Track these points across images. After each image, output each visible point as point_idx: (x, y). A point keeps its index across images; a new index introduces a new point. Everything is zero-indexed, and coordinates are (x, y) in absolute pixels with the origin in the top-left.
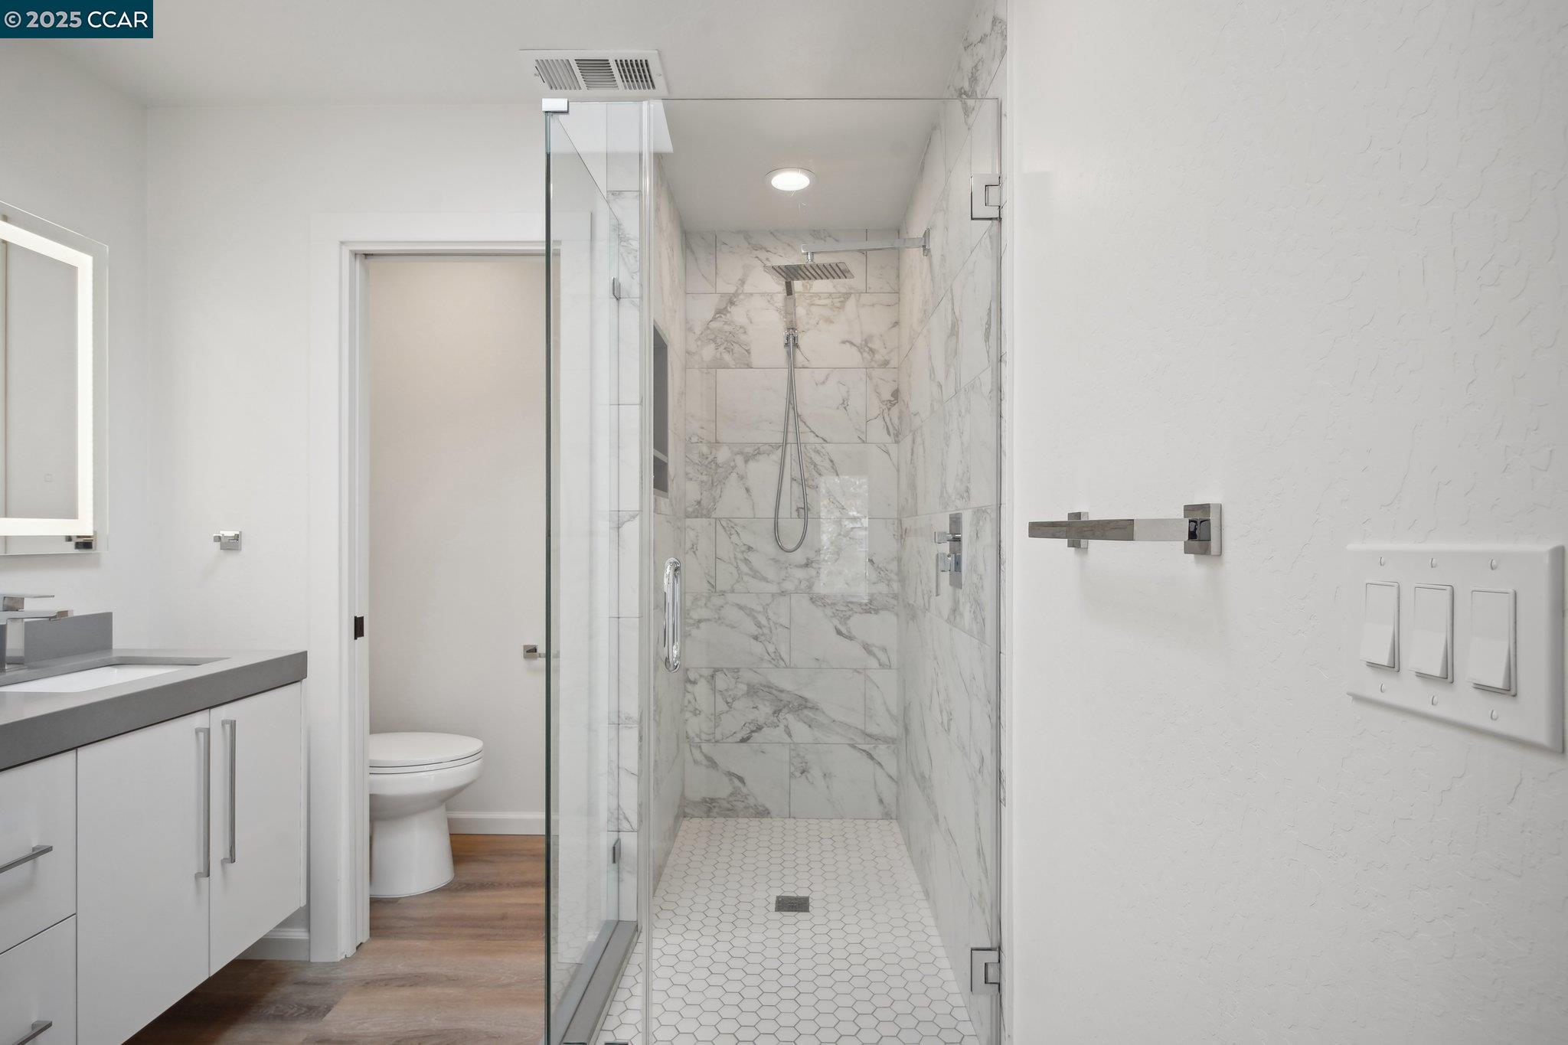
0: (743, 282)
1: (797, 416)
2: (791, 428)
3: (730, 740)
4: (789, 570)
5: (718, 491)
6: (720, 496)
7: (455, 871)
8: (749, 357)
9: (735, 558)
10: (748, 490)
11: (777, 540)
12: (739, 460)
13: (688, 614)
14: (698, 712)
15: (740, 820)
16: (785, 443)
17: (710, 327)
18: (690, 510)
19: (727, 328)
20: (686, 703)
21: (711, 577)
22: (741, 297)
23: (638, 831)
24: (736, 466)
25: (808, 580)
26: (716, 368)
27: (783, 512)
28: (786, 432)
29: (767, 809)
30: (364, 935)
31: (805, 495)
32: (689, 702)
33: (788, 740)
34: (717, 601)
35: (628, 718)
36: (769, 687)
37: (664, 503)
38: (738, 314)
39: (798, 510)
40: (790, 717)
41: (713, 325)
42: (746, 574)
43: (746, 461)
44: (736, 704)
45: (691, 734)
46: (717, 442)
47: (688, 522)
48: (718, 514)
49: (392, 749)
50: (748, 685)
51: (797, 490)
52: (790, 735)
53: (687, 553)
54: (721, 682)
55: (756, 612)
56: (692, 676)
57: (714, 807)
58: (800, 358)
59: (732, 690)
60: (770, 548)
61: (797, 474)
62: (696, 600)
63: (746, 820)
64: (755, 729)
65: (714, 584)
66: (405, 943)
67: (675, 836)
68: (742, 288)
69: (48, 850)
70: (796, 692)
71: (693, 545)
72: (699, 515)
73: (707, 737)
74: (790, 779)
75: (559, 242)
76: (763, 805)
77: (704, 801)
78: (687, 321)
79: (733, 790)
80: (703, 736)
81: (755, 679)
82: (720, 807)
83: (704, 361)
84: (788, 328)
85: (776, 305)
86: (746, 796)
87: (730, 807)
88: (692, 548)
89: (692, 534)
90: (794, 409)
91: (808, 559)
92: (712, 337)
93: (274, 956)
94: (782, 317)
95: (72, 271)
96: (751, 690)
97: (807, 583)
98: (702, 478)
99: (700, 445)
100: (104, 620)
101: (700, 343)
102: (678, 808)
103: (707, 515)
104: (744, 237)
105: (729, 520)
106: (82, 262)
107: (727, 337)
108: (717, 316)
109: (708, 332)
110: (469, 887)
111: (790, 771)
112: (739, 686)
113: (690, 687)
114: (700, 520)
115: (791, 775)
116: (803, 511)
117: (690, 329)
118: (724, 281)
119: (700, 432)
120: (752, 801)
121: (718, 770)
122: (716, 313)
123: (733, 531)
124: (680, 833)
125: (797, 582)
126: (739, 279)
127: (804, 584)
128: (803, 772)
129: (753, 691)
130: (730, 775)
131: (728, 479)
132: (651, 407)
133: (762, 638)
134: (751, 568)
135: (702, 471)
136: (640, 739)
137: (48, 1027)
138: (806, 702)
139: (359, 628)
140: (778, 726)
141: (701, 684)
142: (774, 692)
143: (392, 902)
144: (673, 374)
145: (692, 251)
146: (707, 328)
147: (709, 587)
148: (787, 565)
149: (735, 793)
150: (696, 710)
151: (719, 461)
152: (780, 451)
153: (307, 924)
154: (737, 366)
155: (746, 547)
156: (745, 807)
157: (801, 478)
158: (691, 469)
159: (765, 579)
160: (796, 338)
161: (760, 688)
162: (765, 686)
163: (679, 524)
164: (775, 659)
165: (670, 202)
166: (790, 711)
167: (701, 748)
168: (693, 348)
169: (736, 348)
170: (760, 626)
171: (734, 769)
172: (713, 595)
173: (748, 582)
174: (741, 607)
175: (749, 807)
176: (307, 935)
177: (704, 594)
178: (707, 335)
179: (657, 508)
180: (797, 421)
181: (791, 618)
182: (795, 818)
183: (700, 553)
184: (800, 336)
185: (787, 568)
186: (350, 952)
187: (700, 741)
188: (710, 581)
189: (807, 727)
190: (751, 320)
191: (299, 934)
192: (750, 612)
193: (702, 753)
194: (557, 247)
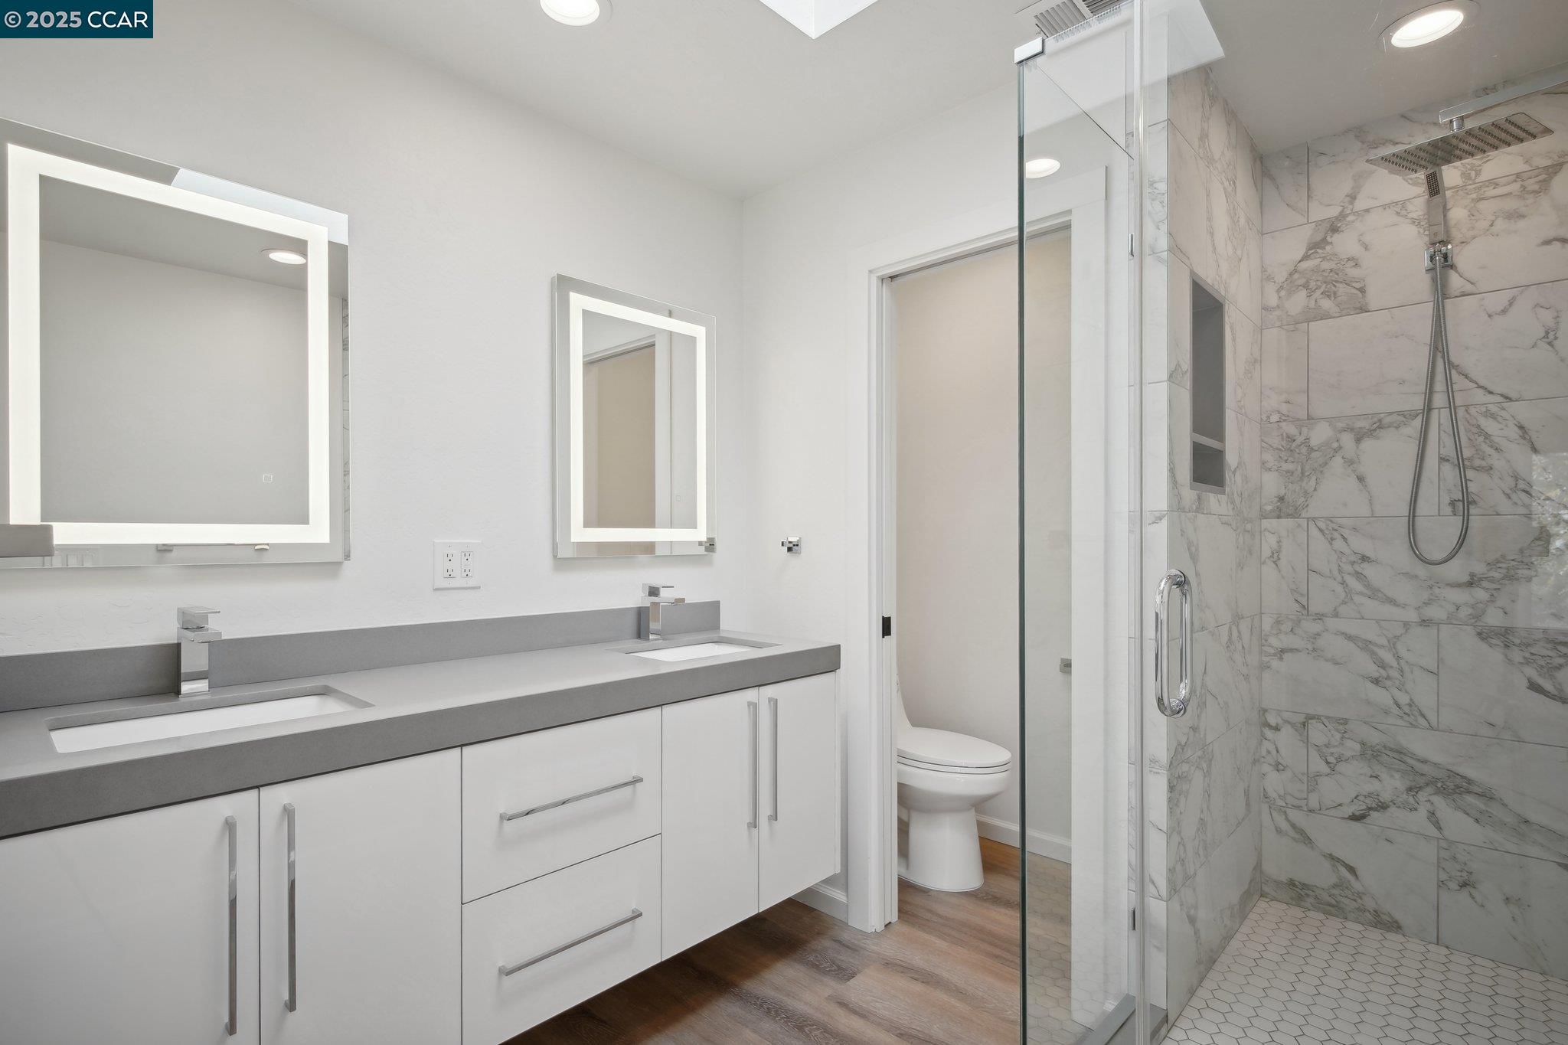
0: (1352, 198)
1: (1450, 365)
2: (1440, 386)
3: (1332, 812)
4: (1437, 591)
5: (1313, 482)
6: (1315, 490)
7: (985, 878)
8: (1364, 297)
9: (1340, 571)
10: (1361, 479)
11: (1414, 546)
12: (1347, 439)
13: (1266, 641)
14: (1281, 767)
15: (1350, 924)
16: (1429, 408)
17: (1299, 268)
18: (1269, 508)
19: (1326, 265)
20: (1264, 753)
21: (1302, 595)
22: (1351, 218)
23: (1167, 901)
24: (1340, 448)
25: (1473, 607)
26: (1308, 321)
27: (1424, 508)
28: (1430, 392)
29: (1396, 922)
30: (893, 916)
31: (1464, 482)
32: (1269, 752)
33: (1435, 832)
34: (1310, 626)
35: (1154, 761)
36: (1400, 752)
37: (1214, 501)
38: (1345, 244)
39: (1453, 503)
40: (1439, 802)
41: (1305, 265)
42: (1361, 594)
43: (1358, 440)
44: (1342, 767)
45: (1272, 794)
46: (1309, 418)
47: (1265, 523)
48: (1312, 512)
49: (929, 745)
50: (1363, 744)
51: (1450, 473)
52: (1439, 829)
53: (1264, 563)
54: (1317, 734)
55: (1377, 645)
56: (1272, 720)
57: (1308, 895)
58: (1455, 281)
59: (1334, 746)
60: (1402, 557)
61: (1449, 450)
62: (1278, 622)
63: (1360, 927)
64: (1374, 805)
65: (1305, 604)
66: (927, 937)
67: (1244, 917)
68: (1351, 206)
69: (641, 780)
70: (1449, 767)
71: (1273, 554)
72: (1282, 514)
73: (1297, 803)
74: (1438, 889)
75: (1069, 212)
76: (1390, 915)
77: (1292, 883)
78: (1263, 269)
79: (1338, 881)
80: (1289, 799)
81: (1375, 738)
82: (1316, 898)
83: (1289, 315)
84: (1434, 244)
85: (1411, 215)
86: (1360, 895)
87: (1334, 902)
88: (1272, 556)
89: (1271, 540)
90: (1443, 357)
91: (1472, 575)
92: (1302, 281)
93: (822, 908)
94: (1421, 230)
95: (692, 340)
96: (1368, 752)
97: (1470, 611)
98: (1286, 466)
99: (1283, 424)
100: (715, 606)
101: (1283, 293)
102: (1251, 881)
103: (1295, 514)
104: (1356, 136)
105: (1331, 521)
106: (699, 332)
107: (1326, 277)
108: (1311, 252)
109: (1296, 276)
110: (996, 900)
111: (1438, 877)
112: (1349, 743)
113: (1269, 733)
114: (1284, 521)
115: (1441, 884)
116: (1460, 504)
117: (1267, 277)
118: (1321, 204)
119: (1284, 408)
120: (1370, 904)
121: (1312, 847)
122: (1309, 249)
123: (1336, 535)
124: (1252, 916)
125: (1452, 609)
126: (1346, 196)
127: (1465, 612)
128: (1464, 885)
129: (1371, 754)
130: (1332, 857)
131: (1327, 466)
132: (1188, 382)
133: (1388, 683)
134: (1368, 586)
135: (1286, 458)
136: (1171, 788)
137: (641, 915)
138: (1469, 784)
139: (886, 627)
140: (1416, 809)
141: (1287, 732)
142: (1409, 761)
143: (924, 891)
144: (1234, 339)
145: (1273, 179)
146: (1296, 271)
147: (1297, 607)
148: (1431, 583)
149: (1340, 885)
150: (1278, 763)
151: (1314, 442)
152: (1417, 423)
153: (846, 888)
154: (1344, 312)
155: (1359, 556)
156: (1359, 909)
157: (1458, 456)
158: (1269, 457)
159: (1392, 602)
160: (1450, 255)
161: (1383, 750)
162: (1391, 750)
163: (1249, 527)
164: (1411, 713)
165: (1229, 125)
166: (1438, 792)
167: (1285, 812)
168: (1273, 301)
169: (1342, 289)
170: (1383, 665)
171: (1339, 853)
172: (1304, 619)
173: (1362, 604)
174: (1349, 638)
175: (1364, 911)
176: (845, 898)
177: (1290, 617)
178: (1294, 280)
179: (1200, 507)
180: (1450, 373)
181: (1440, 661)
182: (1447, 947)
183: (1283, 563)
184: (1456, 250)
185: (1431, 588)
186: (880, 928)
187: (1284, 805)
188: (1299, 599)
189: (1471, 821)
190: (1366, 248)
191: (839, 895)
192: (1366, 646)
193: (1287, 819)
194: (1067, 219)
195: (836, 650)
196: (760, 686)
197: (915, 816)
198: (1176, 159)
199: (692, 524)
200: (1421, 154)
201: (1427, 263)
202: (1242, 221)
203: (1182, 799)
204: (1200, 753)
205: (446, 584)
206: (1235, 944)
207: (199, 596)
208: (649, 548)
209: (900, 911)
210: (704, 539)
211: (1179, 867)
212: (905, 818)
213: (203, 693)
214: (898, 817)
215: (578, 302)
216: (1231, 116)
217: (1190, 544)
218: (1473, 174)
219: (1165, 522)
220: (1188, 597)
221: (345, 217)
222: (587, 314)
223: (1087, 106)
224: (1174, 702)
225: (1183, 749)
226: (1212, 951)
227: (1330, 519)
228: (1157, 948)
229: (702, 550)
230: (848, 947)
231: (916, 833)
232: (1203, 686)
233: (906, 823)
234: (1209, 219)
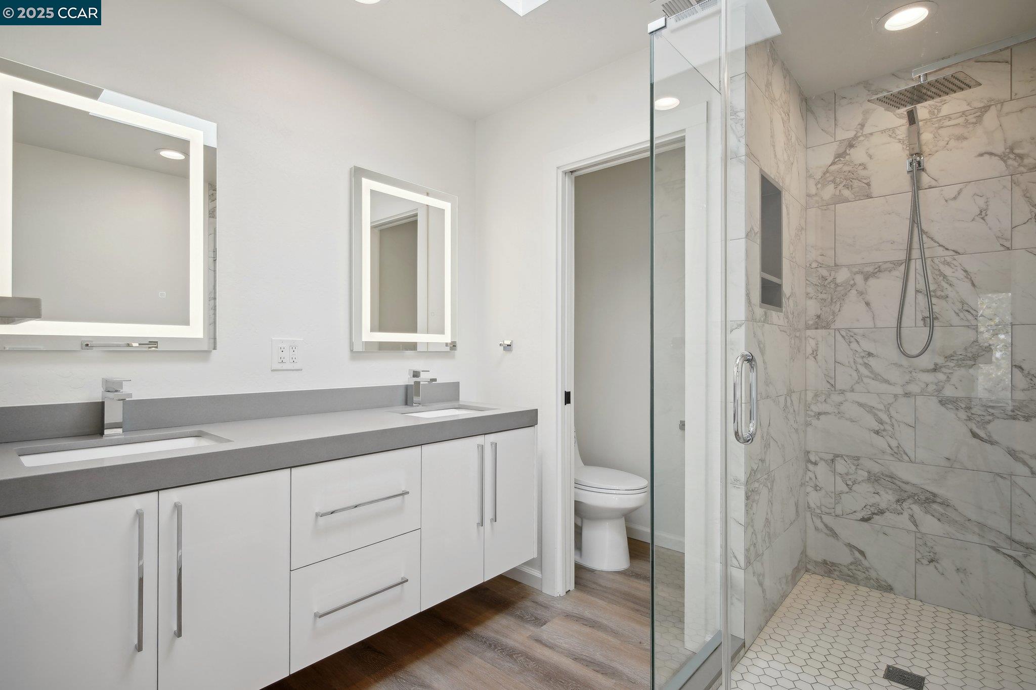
0: (862, 126)
1: (922, 232)
2: (916, 245)
3: (851, 516)
4: (914, 374)
5: (838, 306)
6: (839, 311)
7: (630, 563)
8: (869, 188)
9: (855, 363)
10: (867, 304)
11: (900, 346)
12: (859, 279)
13: (809, 407)
14: (818, 488)
15: (860, 588)
16: (909, 259)
17: (829, 170)
18: (811, 322)
19: (846, 168)
20: (808, 479)
21: (831, 378)
22: (861, 138)
23: (745, 570)
24: (855, 284)
25: (936, 384)
26: (835, 204)
27: (906, 322)
28: (910, 249)
29: (890, 586)
30: (572, 586)
31: (930, 305)
32: (811, 479)
33: (913, 528)
34: (836, 398)
35: (736, 480)
36: (892, 477)
37: (775, 316)
38: (858, 155)
39: (924, 319)
40: (916, 508)
41: (833, 168)
42: (867, 377)
43: (866, 279)
44: (855, 488)
45: (812, 505)
46: (836, 265)
47: (809, 333)
48: (838, 325)
50: (869, 472)
51: (922, 300)
52: (916, 526)
53: (808, 358)
54: (841, 466)
55: (877, 409)
56: (813, 458)
57: (835, 570)
58: (925, 179)
59: (851, 474)
60: (892, 353)
61: (922, 285)
62: (816, 395)
63: (868, 590)
64: (876, 512)
65: (833, 383)
66: (593, 599)
67: (794, 584)
68: (861, 131)
69: (408, 493)
70: (923, 486)
71: (813, 351)
72: (819, 327)
73: (828, 511)
74: (915, 564)
75: (684, 130)
76: (885, 581)
77: (825, 562)
78: (807, 170)
79: (854, 560)
80: (823, 509)
81: (876, 469)
82: (840, 571)
83: (823, 200)
84: (912, 155)
85: (898, 137)
86: (867, 569)
87: (851, 574)
88: (813, 354)
89: (812, 343)
90: (918, 226)
91: (936, 364)
92: (832, 178)
93: (525, 582)
94: (905, 147)
95: (442, 211)
96: (872, 478)
97: (935, 387)
98: (821, 296)
99: (819, 269)
100: (456, 385)
101: (819, 186)
102: (799, 562)
103: (827, 327)
104: (864, 87)
105: (849, 331)
106: (446, 206)
107: (846, 176)
108: (837, 160)
109: (828, 175)
110: (638, 576)
111: (915, 557)
112: (860, 472)
113: (811, 467)
114: (819, 331)
115: (918, 561)
116: (928, 320)
117: (810, 176)
118: (843, 129)
119: (820, 259)
120: (873, 575)
121: (838, 539)
122: (836, 158)
123: (852, 339)
124: (800, 583)
125: (923, 386)
126: (859, 124)
127: (931, 388)
128: (931, 561)
129: (874, 479)
130: (851, 546)
131: (847, 296)
132: (758, 240)
133: (884, 433)
134: (872, 372)
135: (821, 291)
136: (747, 498)
137: (407, 581)
138: (934, 497)
139: (567, 398)
140: (902, 514)
141: (822, 465)
142: (897, 482)
143: (592, 571)
144: (788, 214)
145: (812, 112)
146: (827, 172)
147: (829, 386)
148: (911, 369)
149: (856, 563)
150: (816, 486)
151: (839, 281)
152: (903, 267)
153: (541, 568)
154: (857, 198)
155: (867, 353)
156: (866, 578)
157: (927, 289)
158: (810, 290)
159: (887, 382)
160: (922, 163)
161: (882, 476)
162: (887, 476)
163: (798, 334)
164: (898, 453)
165: (784, 78)
166: (915, 502)
167: (821, 517)
168: (813, 190)
169: (856, 183)
170: (881, 422)
171: (854, 543)
172: (833, 394)
173: (869, 383)
174: (861, 405)
175: (870, 579)
176: (541, 575)
177: (824, 392)
178: (826, 177)
179: (766, 319)
180: (922, 237)
181: (916, 418)
182: (921, 601)
183: (819, 358)
184: (926, 159)
185: (911, 372)
186: (563, 593)
187: (820, 512)
188: (830, 381)
189: (936, 520)
190: (870, 157)
191: (536, 573)
192: (871, 410)
193: (822, 522)
194: (682, 135)
195: (535, 412)
196: (485, 434)
197: (586, 523)
198: (750, 98)
199: (442, 332)
200: (901, 97)
201: (908, 168)
202: (794, 139)
203: (754, 504)
204: (766, 476)
205: (279, 367)
206: (788, 601)
207: (116, 371)
208: (413, 346)
209: (576, 583)
210: (449, 341)
211: (752, 548)
212: (579, 524)
213: (119, 435)
214: (575, 524)
215: (367, 184)
216: (787, 72)
217: (759, 343)
218: (936, 111)
219: (743, 327)
220: (755, 369)
221: (215, 125)
222: (373, 192)
223: (696, 63)
224: (746, 435)
225: (755, 473)
226: (774, 604)
227: (848, 330)
228: (739, 600)
229: (448, 349)
230: (542, 606)
231: (585, 533)
232: (768, 433)
233: (580, 527)
234: (772, 137)
